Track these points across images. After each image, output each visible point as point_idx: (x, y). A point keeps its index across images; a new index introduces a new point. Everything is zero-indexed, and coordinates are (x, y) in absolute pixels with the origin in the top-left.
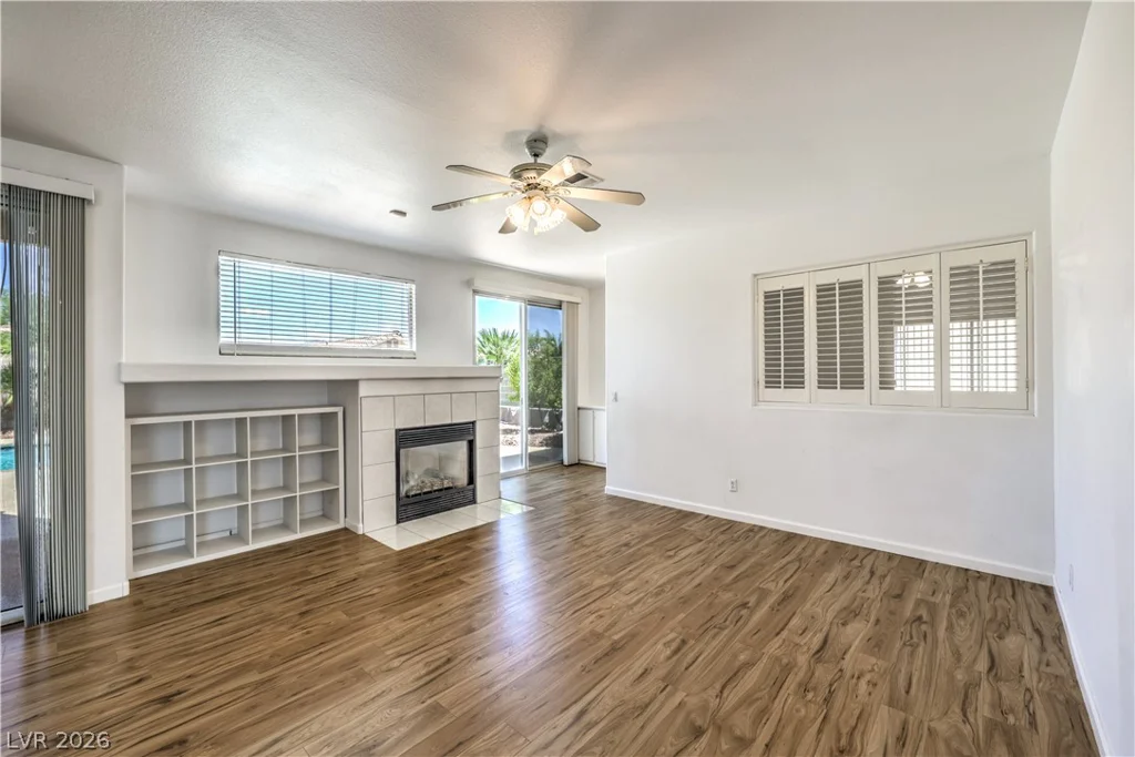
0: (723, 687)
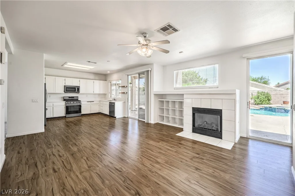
0: (98, 174)
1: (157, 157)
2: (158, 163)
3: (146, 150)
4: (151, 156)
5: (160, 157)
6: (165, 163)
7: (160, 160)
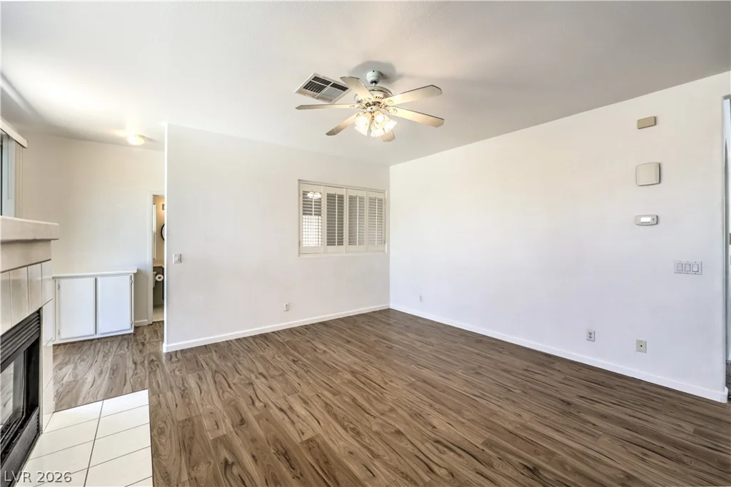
1: (350, 382)
2: (353, 373)
3: (372, 405)
4: (362, 385)
5: (344, 383)
6: (340, 371)
7: (346, 376)
